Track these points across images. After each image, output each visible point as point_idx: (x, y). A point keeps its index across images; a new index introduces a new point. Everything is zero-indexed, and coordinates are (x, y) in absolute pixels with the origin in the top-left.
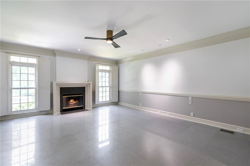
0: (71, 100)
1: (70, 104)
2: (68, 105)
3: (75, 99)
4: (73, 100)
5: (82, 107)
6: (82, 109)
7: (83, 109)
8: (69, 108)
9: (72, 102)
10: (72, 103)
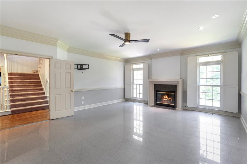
0: (165, 96)
1: (163, 99)
2: (161, 100)
3: (169, 96)
4: (167, 96)
5: (174, 105)
6: (173, 107)
7: (175, 108)
8: (161, 103)
9: (166, 98)
10: (165, 100)
